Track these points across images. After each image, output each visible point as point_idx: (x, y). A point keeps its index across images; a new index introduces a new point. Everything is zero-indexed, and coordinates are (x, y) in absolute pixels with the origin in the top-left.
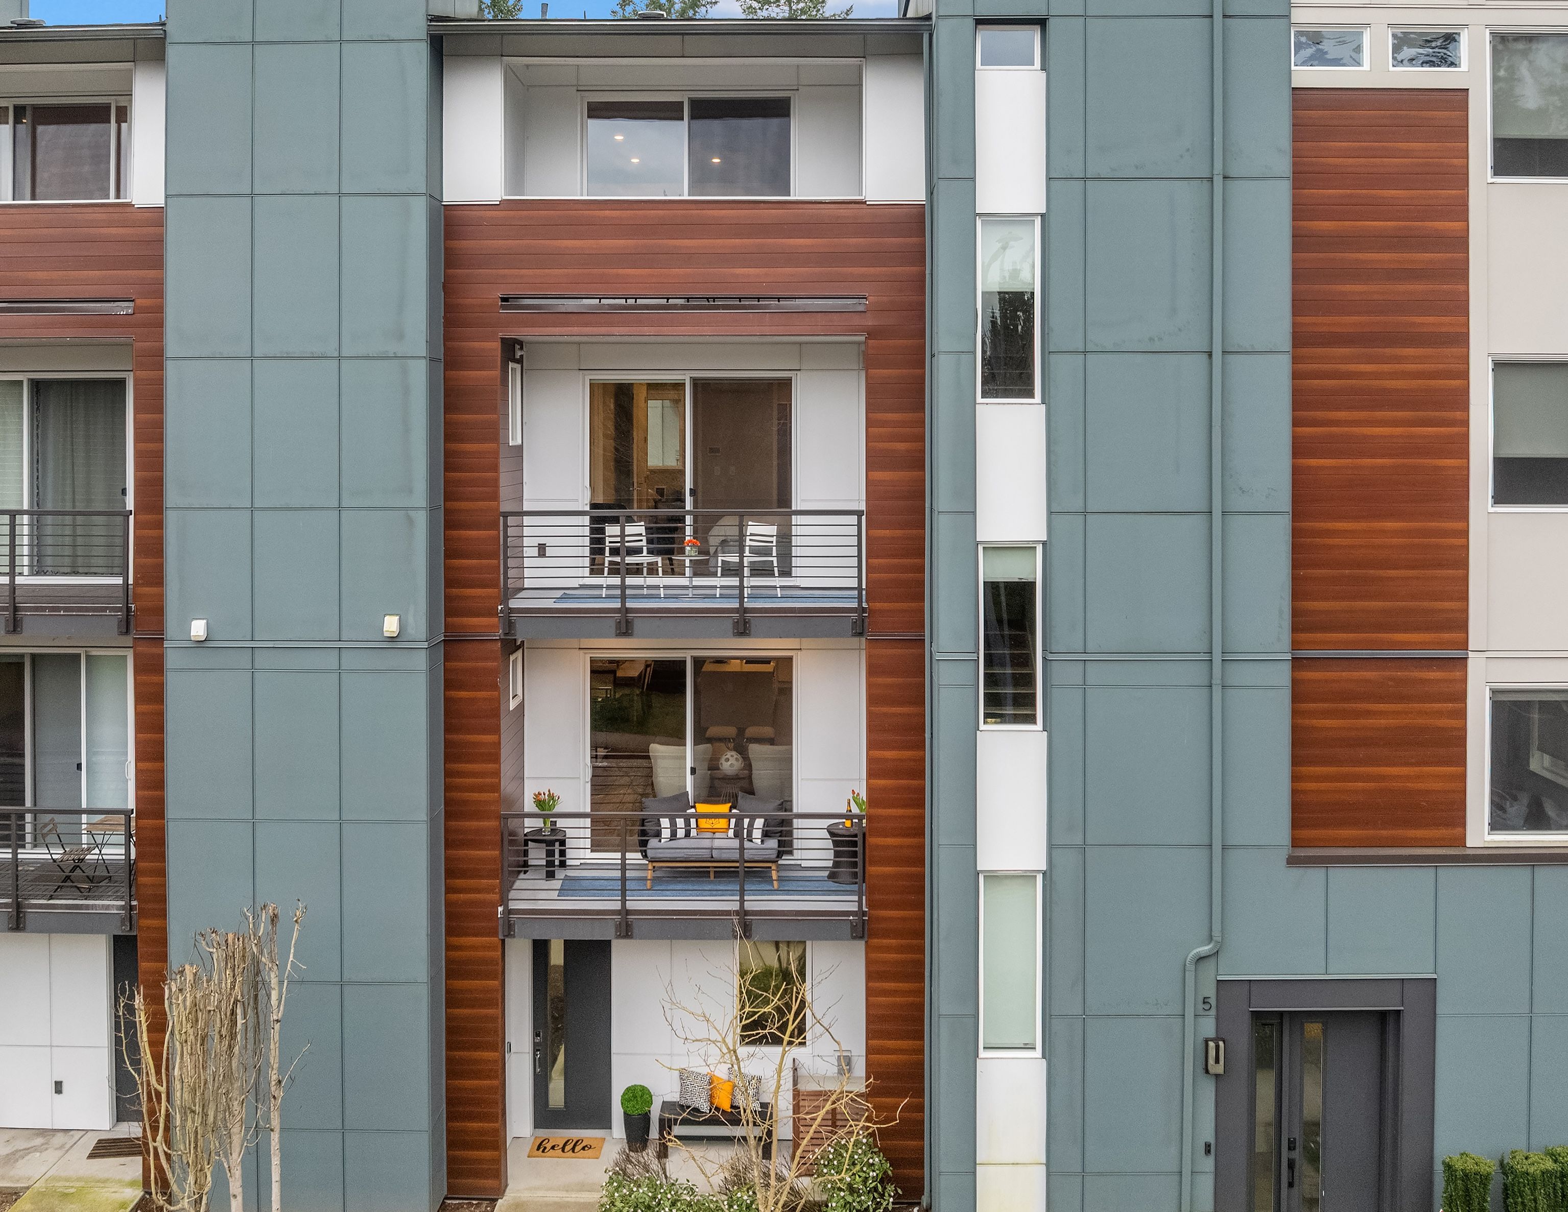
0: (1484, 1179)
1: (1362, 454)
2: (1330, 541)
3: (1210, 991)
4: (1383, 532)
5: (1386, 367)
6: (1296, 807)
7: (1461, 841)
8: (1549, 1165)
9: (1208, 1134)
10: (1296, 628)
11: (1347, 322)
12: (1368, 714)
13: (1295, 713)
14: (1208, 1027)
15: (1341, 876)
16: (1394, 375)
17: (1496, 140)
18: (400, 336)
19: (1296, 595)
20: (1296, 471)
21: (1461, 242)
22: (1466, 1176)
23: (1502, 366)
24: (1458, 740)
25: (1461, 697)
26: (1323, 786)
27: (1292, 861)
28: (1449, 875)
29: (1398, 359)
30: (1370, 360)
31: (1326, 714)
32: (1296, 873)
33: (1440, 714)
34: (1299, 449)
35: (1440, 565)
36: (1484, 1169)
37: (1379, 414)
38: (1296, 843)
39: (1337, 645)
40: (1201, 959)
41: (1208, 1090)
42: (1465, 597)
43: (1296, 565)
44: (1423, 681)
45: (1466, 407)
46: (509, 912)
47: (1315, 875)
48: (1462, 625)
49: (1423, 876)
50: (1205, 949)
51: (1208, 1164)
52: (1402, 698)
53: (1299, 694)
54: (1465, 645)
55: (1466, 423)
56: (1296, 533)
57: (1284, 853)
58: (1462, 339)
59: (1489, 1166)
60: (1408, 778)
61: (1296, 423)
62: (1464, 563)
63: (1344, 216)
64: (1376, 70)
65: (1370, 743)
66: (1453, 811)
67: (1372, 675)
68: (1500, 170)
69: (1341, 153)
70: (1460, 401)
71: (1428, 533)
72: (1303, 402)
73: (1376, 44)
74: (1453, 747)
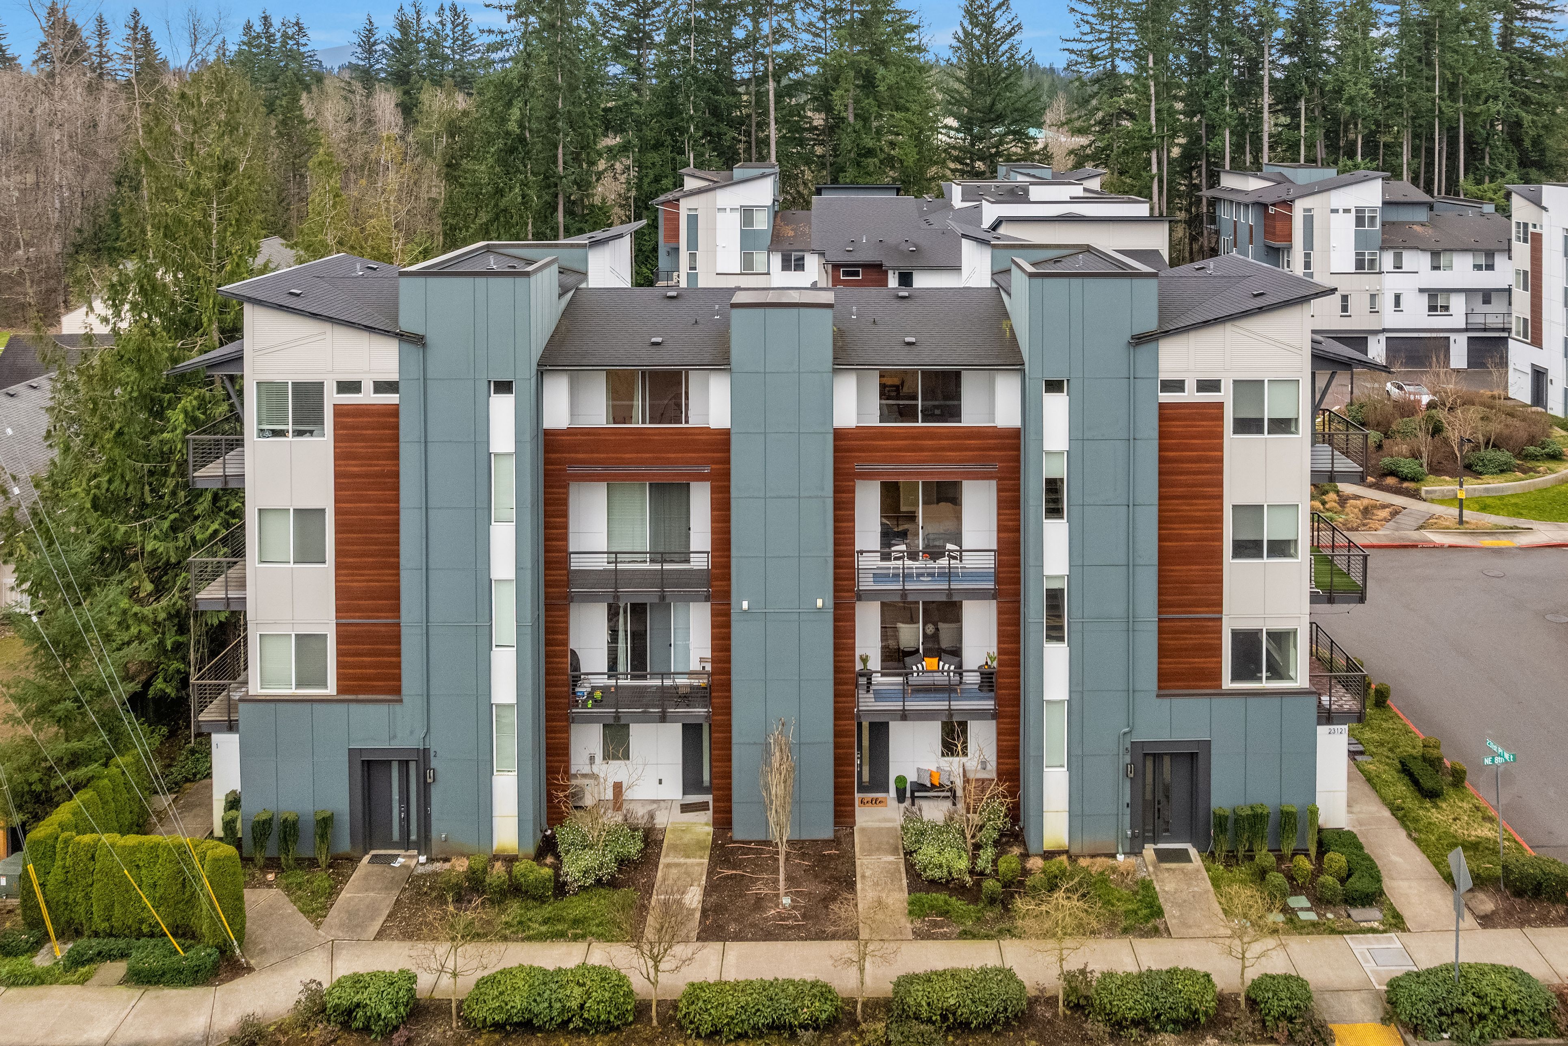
0: (1227, 818)
2: (1172, 574)
3: (1129, 746)
4: (1192, 570)
5: (1193, 508)
6: (1159, 675)
7: (1220, 687)
8: (1250, 812)
9: (1128, 799)
10: (1160, 606)
11: (1180, 491)
12: (1186, 639)
13: (1159, 639)
14: (1128, 759)
15: (1176, 701)
16: (1195, 511)
17: (1235, 419)
18: (823, 489)
19: (1160, 594)
20: (1160, 547)
21: (1220, 460)
22: (1220, 817)
23: (1235, 508)
24: (1219, 648)
25: (1220, 632)
26: (1172, 667)
27: (1158, 696)
28: (1216, 701)
29: (1196, 504)
30: (1188, 505)
31: (1172, 639)
32: (1159, 700)
33: (1212, 638)
34: (1161, 539)
35: (1212, 583)
36: (1227, 814)
37: (1193, 526)
38: (1159, 688)
39: (1173, 613)
40: (1125, 734)
41: (1128, 784)
42: (1220, 594)
43: (1160, 582)
44: (1206, 626)
45: (1222, 523)
46: (858, 711)
47: (1167, 701)
48: (1220, 605)
49: (1205, 701)
50: (1127, 730)
51: (1128, 811)
52: (1199, 633)
53: (1161, 631)
54: (1221, 612)
55: (1222, 529)
56: (1160, 571)
57: (1155, 694)
58: (1220, 497)
59: (1228, 812)
60: (1201, 663)
61: (1160, 528)
62: (1221, 581)
63: (1177, 451)
64: (1190, 395)
65: (1186, 650)
66: (1217, 676)
67: (1188, 624)
68: (1235, 432)
69: (1177, 426)
70: (1220, 520)
71: (1208, 570)
72: (1163, 521)
73: (1190, 386)
74: (1217, 650)
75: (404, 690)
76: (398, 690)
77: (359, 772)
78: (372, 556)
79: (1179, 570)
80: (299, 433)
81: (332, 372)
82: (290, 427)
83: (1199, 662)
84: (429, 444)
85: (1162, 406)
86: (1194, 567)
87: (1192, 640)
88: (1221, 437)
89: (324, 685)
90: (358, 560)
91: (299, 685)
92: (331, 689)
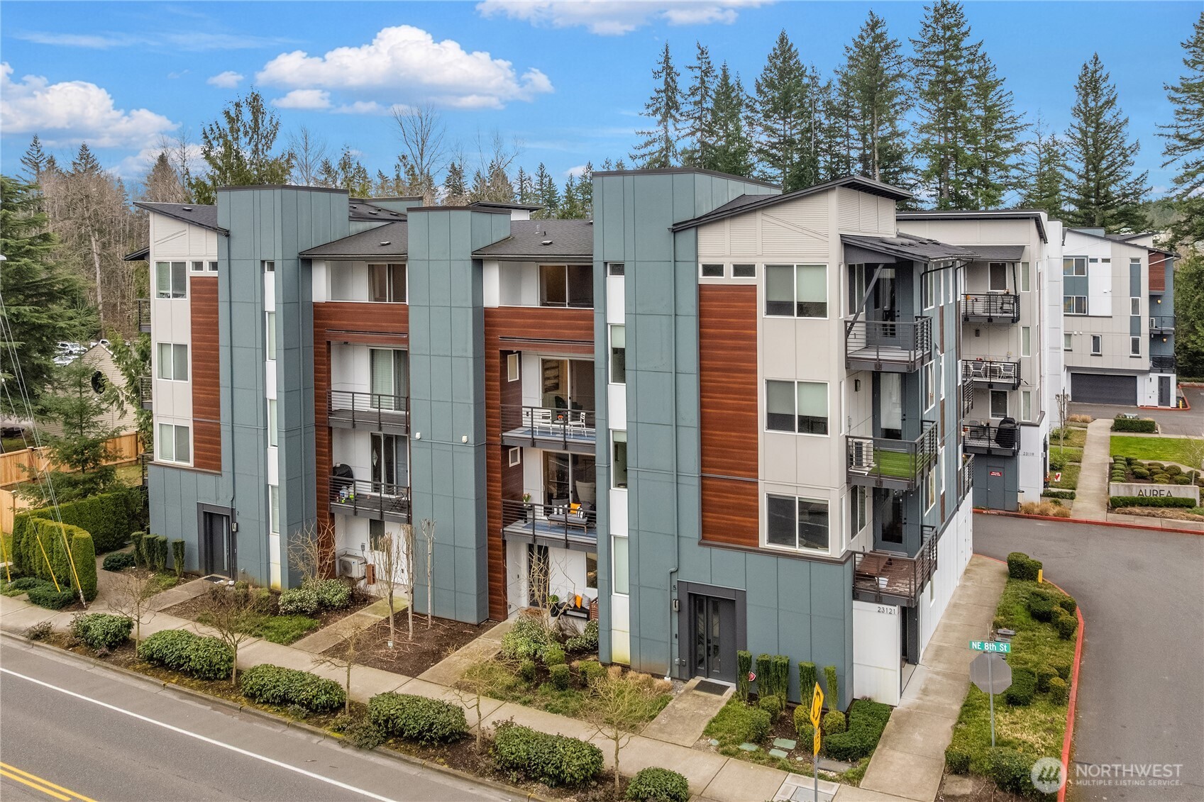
1: (724, 409)
2: (714, 438)
3: (676, 584)
4: (731, 436)
5: (731, 380)
6: (704, 526)
7: (757, 545)
9: (676, 630)
10: (701, 465)
11: (719, 364)
12: (727, 498)
13: (702, 493)
14: (674, 594)
15: (716, 551)
16: (735, 383)
17: (767, 302)
18: (466, 351)
19: (702, 453)
20: (701, 413)
21: (754, 338)
23: (768, 382)
24: (756, 510)
25: (757, 495)
26: (714, 520)
27: (700, 544)
28: (750, 556)
29: (733, 377)
30: (728, 377)
31: (713, 495)
32: (701, 547)
33: (750, 500)
34: (702, 406)
35: (749, 449)
37: (729, 396)
38: (703, 538)
39: (716, 473)
40: (672, 572)
41: (676, 617)
42: (757, 460)
43: (701, 444)
44: (745, 489)
45: (756, 395)
46: (503, 531)
47: (707, 549)
48: (756, 470)
49: (741, 555)
50: (673, 569)
51: (677, 640)
52: (739, 494)
53: (703, 487)
54: (757, 477)
55: (757, 400)
56: (701, 433)
57: (698, 540)
58: (754, 371)
60: (741, 521)
61: (702, 397)
62: (757, 449)
63: (717, 328)
64: (728, 278)
65: (728, 508)
66: (754, 535)
67: (728, 484)
68: (768, 313)
69: (716, 306)
70: (754, 393)
71: (745, 438)
72: (703, 390)
73: (728, 270)
74: (754, 512)
75: (223, 469)
76: (219, 469)
77: (202, 520)
78: (208, 377)
79: (718, 435)
80: (175, 296)
81: (189, 255)
82: (170, 292)
83: (738, 519)
84: (233, 304)
85: (701, 288)
86: (733, 434)
87: (732, 499)
88: (754, 316)
89: (188, 461)
90: (203, 379)
91: (177, 459)
92: (191, 464)
